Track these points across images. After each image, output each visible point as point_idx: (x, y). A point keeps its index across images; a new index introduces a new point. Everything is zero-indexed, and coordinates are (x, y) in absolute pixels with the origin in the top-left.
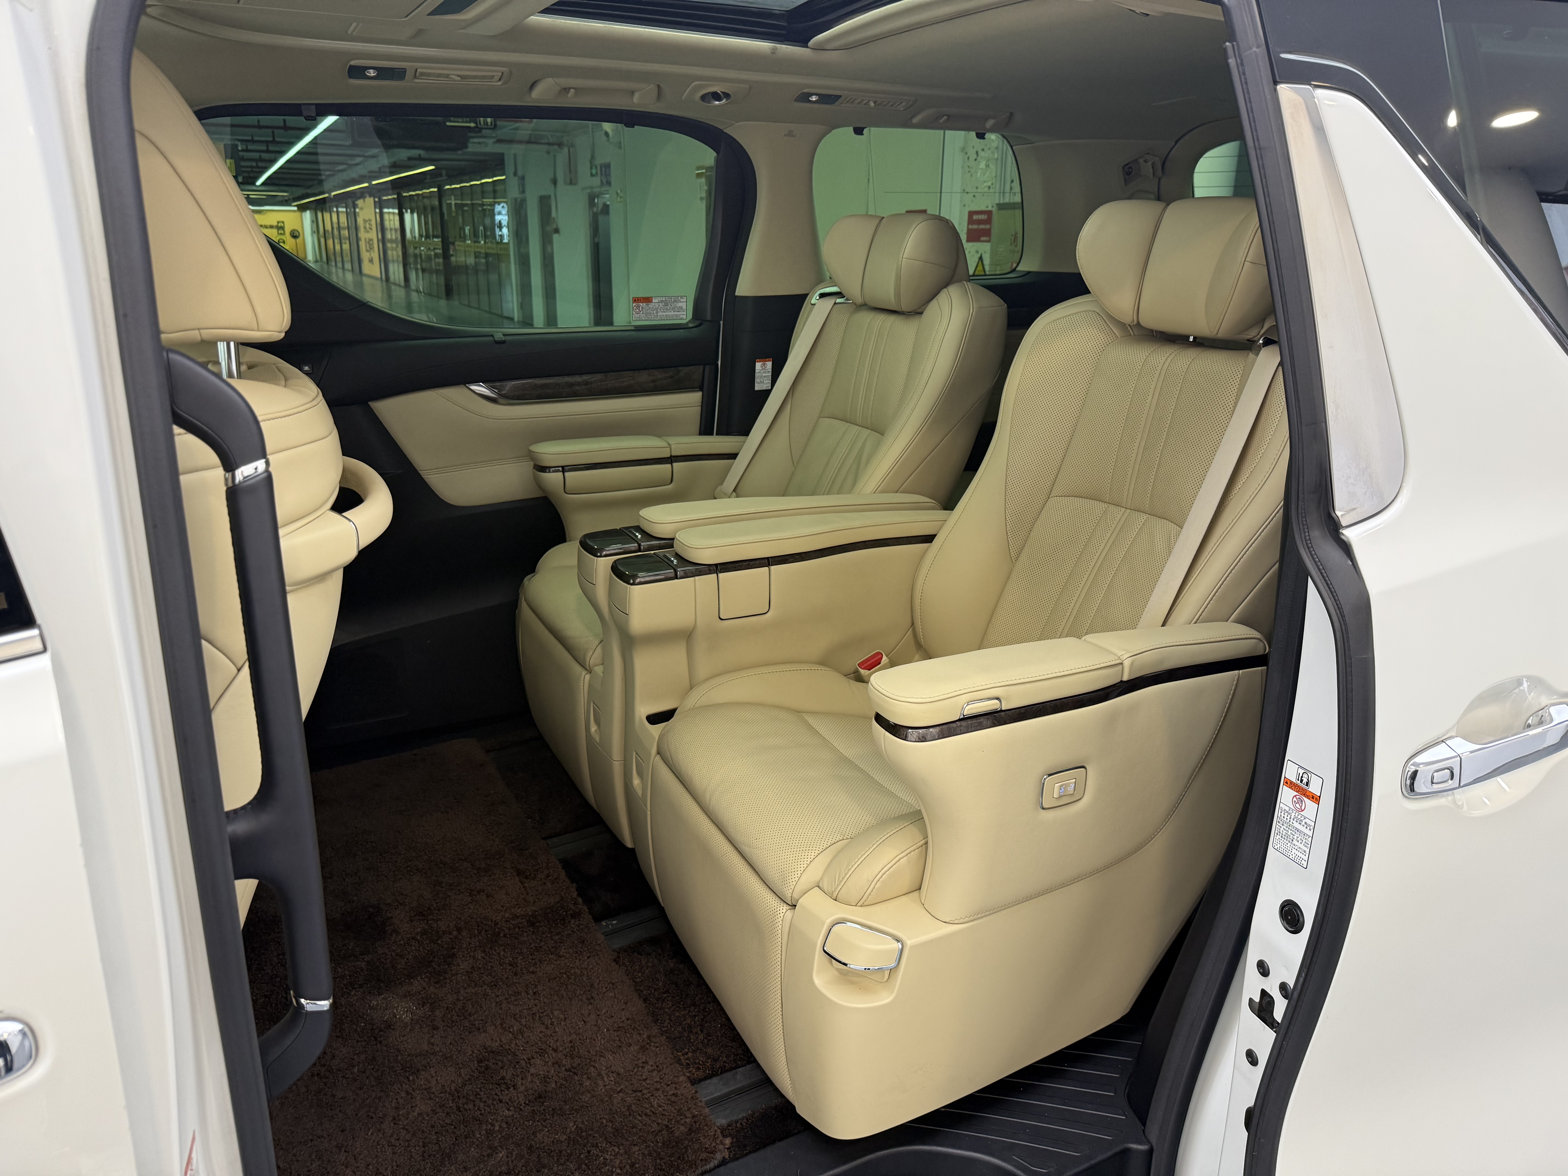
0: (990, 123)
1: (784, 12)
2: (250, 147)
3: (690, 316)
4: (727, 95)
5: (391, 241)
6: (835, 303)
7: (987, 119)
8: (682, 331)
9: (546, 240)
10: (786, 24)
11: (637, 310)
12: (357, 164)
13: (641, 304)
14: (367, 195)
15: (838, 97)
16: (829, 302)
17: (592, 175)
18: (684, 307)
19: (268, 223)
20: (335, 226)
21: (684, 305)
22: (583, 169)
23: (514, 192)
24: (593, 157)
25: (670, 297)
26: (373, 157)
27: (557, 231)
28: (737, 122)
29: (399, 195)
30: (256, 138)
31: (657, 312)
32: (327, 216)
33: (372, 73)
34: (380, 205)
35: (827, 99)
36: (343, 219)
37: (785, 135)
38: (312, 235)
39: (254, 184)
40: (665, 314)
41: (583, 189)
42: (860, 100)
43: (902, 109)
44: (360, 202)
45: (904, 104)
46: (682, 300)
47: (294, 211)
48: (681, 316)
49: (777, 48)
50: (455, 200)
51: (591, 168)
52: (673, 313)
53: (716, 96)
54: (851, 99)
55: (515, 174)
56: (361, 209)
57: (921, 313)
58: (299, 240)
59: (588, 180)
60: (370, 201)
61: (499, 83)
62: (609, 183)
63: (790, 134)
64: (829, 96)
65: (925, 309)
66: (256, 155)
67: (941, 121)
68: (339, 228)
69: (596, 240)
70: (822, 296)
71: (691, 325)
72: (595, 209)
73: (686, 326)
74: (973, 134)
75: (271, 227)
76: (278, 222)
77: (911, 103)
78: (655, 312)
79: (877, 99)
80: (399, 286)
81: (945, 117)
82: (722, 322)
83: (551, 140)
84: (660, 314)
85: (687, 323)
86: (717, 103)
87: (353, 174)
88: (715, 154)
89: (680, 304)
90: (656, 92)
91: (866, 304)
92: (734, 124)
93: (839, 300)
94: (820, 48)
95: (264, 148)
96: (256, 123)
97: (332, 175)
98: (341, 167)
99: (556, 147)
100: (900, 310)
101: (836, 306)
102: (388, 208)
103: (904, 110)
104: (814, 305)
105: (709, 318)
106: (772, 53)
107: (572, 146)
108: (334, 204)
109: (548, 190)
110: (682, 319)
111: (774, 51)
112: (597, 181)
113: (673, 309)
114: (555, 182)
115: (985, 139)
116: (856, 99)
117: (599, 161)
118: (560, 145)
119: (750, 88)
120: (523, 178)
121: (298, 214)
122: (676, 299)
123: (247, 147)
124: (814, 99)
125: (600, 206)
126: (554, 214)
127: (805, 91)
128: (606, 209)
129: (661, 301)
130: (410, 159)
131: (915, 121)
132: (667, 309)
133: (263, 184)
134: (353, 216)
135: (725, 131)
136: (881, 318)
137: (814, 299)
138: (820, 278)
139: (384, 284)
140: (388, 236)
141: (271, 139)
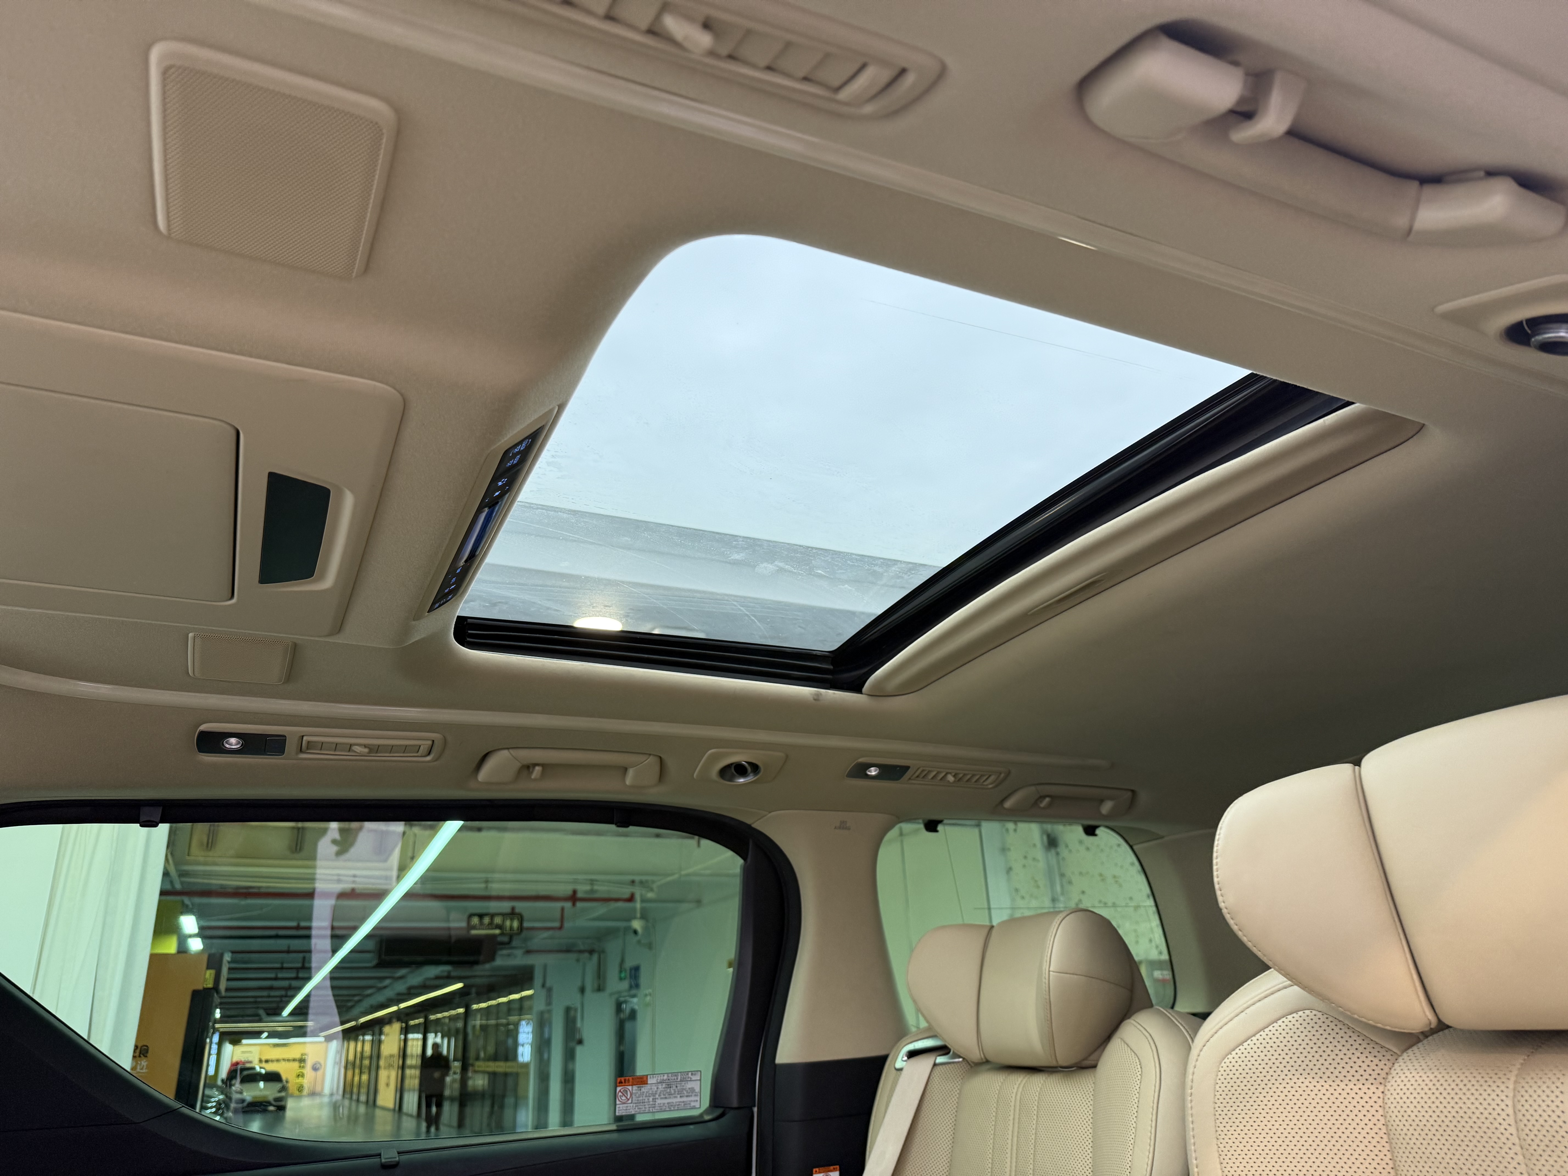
0: (1106, 808)
1: (827, 653)
2: (280, 975)
3: (706, 1103)
4: (755, 768)
5: (411, 1067)
6: (935, 1065)
7: (1101, 801)
8: (692, 1127)
9: (569, 1056)
10: (831, 667)
11: (624, 1098)
12: (385, 987)
13: (630, 1088)
14: (394, 1020)
15: (906, 769)
16: (924, 1064)
17: (621, 979)
18: (697, 1090)
19: (291, 1056)
20: (358, 1055)
21: (696, 1086)
22: (612, 974)
23: (539, 1005)
24: (622, 961)
25: (675, 1074)
26: (401, 978)
27: (580, 1042)
28: (770, 812)
29: (426, 1018)
30: (285, 965)
31: (654, 1100)
32: (352, 1044)
33: (233, 743)
34: (406, 1031)
35: (892, 772)
36: (367, 1048)
37: (835, 828)
38: (334, 1068)
39: (279, 1014)
40: (666, 1101)
41: (611, 994)
42: (934, 773)
43: (990, 786)
44: (387, 1029)
45: (993, 778)
46: (694, 1078)
47: (320, 1042)
48: (693, 1104)
49: (821, 694)
50: (481, 1020)
51: (621, 972)
52: (679, 1099)
53: (740, 769)
54: (923, 771)
55: (543, 986)
56: (387, 1035)
57: (1095, 1066)
58: (319, 1073)
59: (616, 984)
60: (397, 1026)
61: (428, 758)
62: (637, 986)
63: (843, 826)
64: (895, 767)
65: (1098, 1060)
66: (285, 983)
67: (1043, 805)
68: (362, 1058)
69: (622, 1048)
70: (912, 1054)
71: (707, 1117)
72: (622, 1016)
73: (698, 1120)
74: (1080, 829)
75: (294, 1060)
76: (302, 1055)
77: (1002, 775)
78: (651, 1099)
79: (958, 772)
80: (411, 1116)
81: (1047, 800)
82: (755, 1109)
83: (582, 948)
84: (659, 1101)
85: (701, 1115)
86: (742, 780)
87: (380, 998)
88: (740, 861)
89: (689, 1085)
90: (657, 769)
91: (987, 1062)
92: (765, 816)
93: (940, 1060)
94: (879, 693)
95: (293, 975)
96: (285, 948)
97: (360, 1001)
98: (369, 991)
99: (586, 955)
100: (1054, 1063)
101: (938, 1069)
102: (413, 1033)
103: (996, 786)
104: (901, 1070)
105: (735, 1104)
106: (815, 700)
107: (603, 952)
108: (360, 1032)
109: (574, 1000)
110: (694, 1108)
111: (817, 698)
112: (625, 985)
113: (680, 1093)
114: (582, 990)
115: (1096, 835)
116: (929, 772)
117: (629, 963)
118: (591, 952)
119: (787, 756)
120: (550, 990)
121: (324, 1045)
122: (685, 1077)
123: (277, 975)
124: (873, 773)
125: (628, 1011)
126: (579, 1024)
127: (861, 760)
128: (633, 1015)
129: (661, 1082)
130: (437, 978)
131: (1008, 804)
132: (670, 1094)
133: (292, 1014)
134: (377, 1044)
135: (754, 826)
136: (1019, 1081)
137: (900, 1061)
138: (901, 1032)
139: (396, 1115)
140: (409, 1062)
141: (299, 965)
